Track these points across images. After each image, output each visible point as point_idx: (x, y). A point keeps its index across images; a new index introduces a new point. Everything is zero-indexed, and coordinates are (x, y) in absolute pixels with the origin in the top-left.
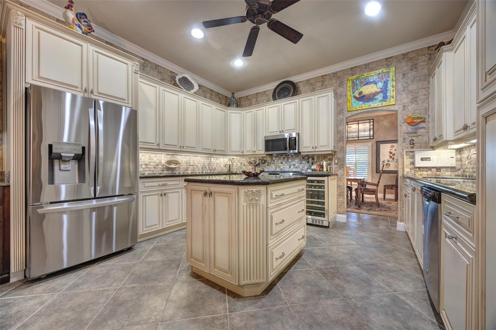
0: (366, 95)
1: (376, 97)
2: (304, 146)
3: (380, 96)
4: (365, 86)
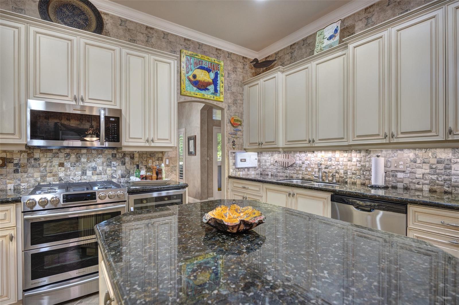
0: (200, 80)
1: (208, 87)
2: (131, 137)
3: (211, 88)
4: (199, 70)
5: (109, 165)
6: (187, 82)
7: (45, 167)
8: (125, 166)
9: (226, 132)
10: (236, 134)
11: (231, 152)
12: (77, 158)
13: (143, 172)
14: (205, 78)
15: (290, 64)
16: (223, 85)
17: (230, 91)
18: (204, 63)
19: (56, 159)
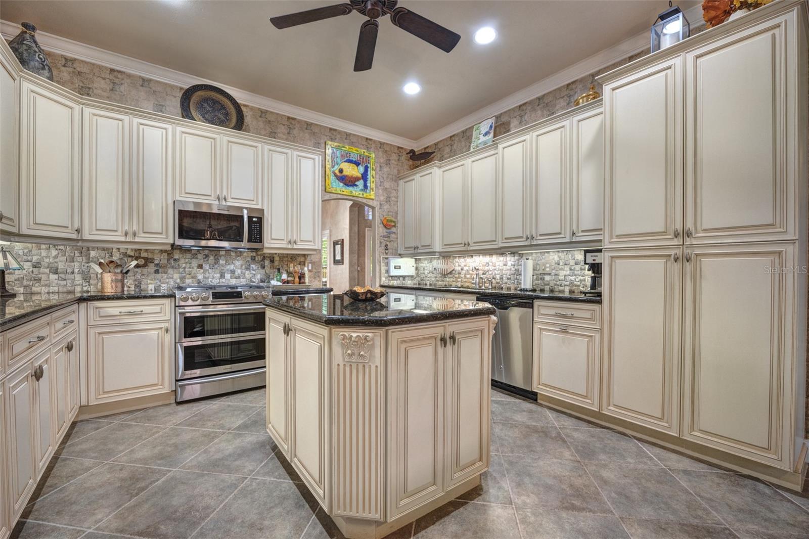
0: (347, 175)
1: (357, 183)
2: (273, 238)
3: (360, 183)
4: (346, 164)
5: (247, 269)
6: (333, 178)
7: (185, 268)
8: (264, 270)
9: (378, 234)
10: (389, 237)
11: (383, 258)
12: (215, 260)
13: (284, 276)
14: (354, 173)
15: (450, 157)
16: (374, 180)
17: (382, 187)
18: (352, 155)
19: (194, 260)
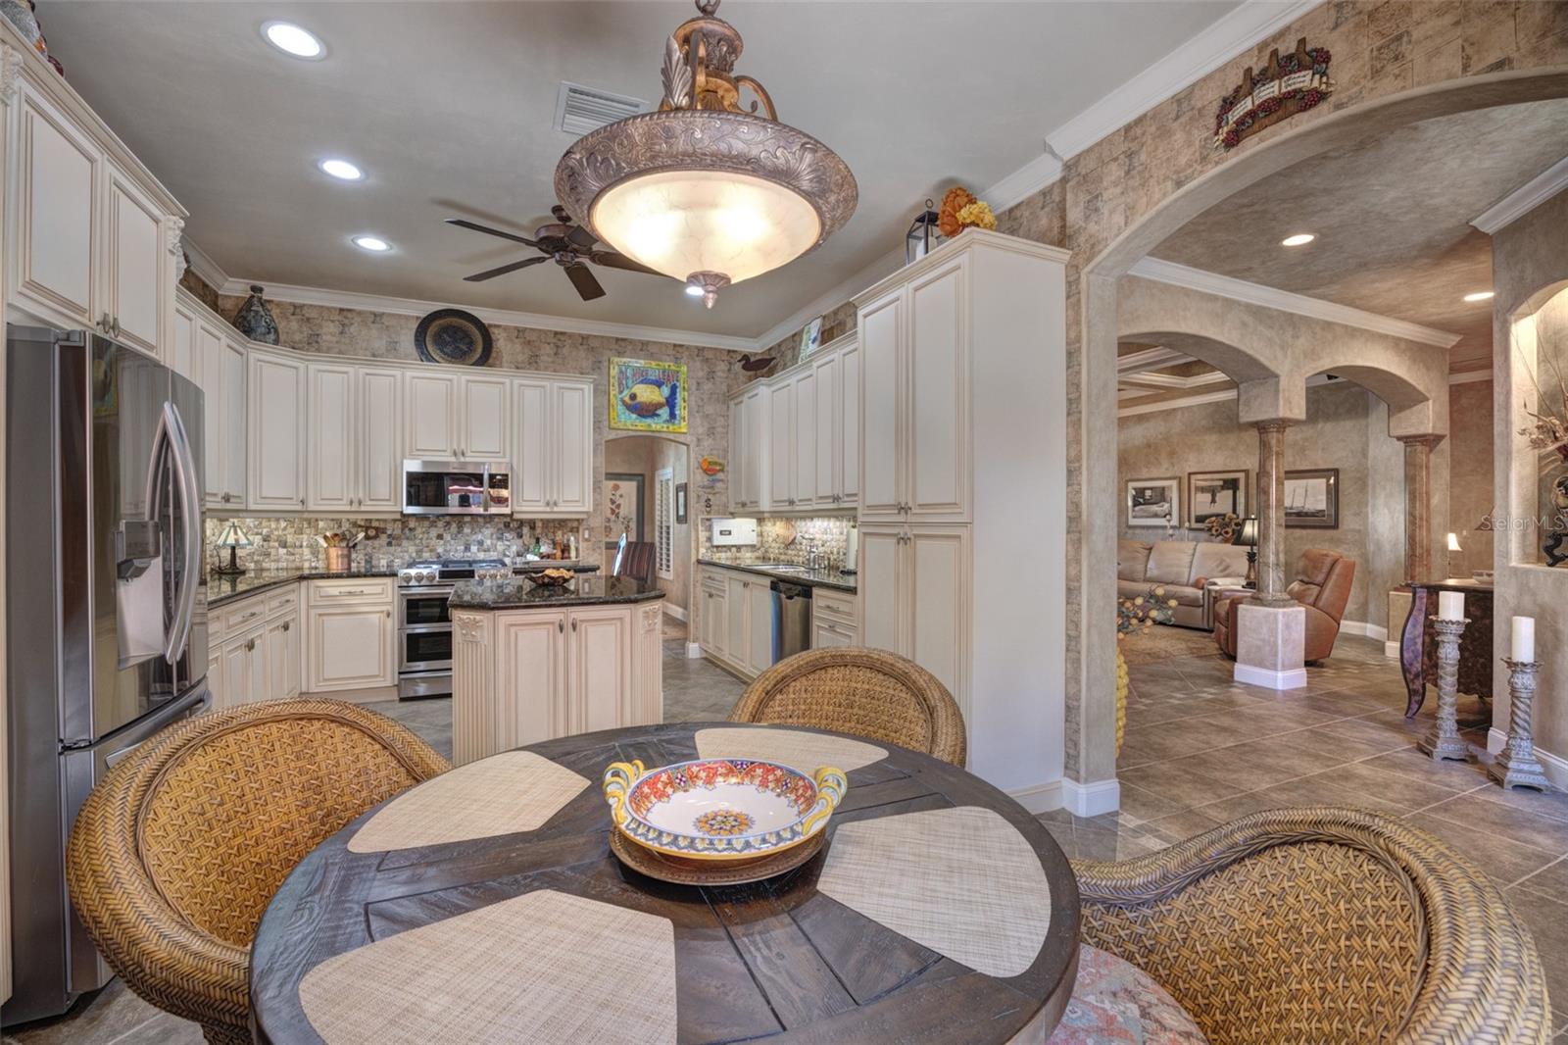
0: (642, 402)
1: (659, 412)
2: (525, 498)
3: (664, 412)
4: (641, 386)
5: (499, 539)
6: (620, 408)
7: (421, 539)
8: (521, 540)
9: (694, 484)
10: (712, 487)
11: (702, 519)
12: (459, 528)
13: (544, 549)
14: (653, 397)
16: (686, 404)
17: (701, 414)
18: (650, 373)
19: (434, 529)
